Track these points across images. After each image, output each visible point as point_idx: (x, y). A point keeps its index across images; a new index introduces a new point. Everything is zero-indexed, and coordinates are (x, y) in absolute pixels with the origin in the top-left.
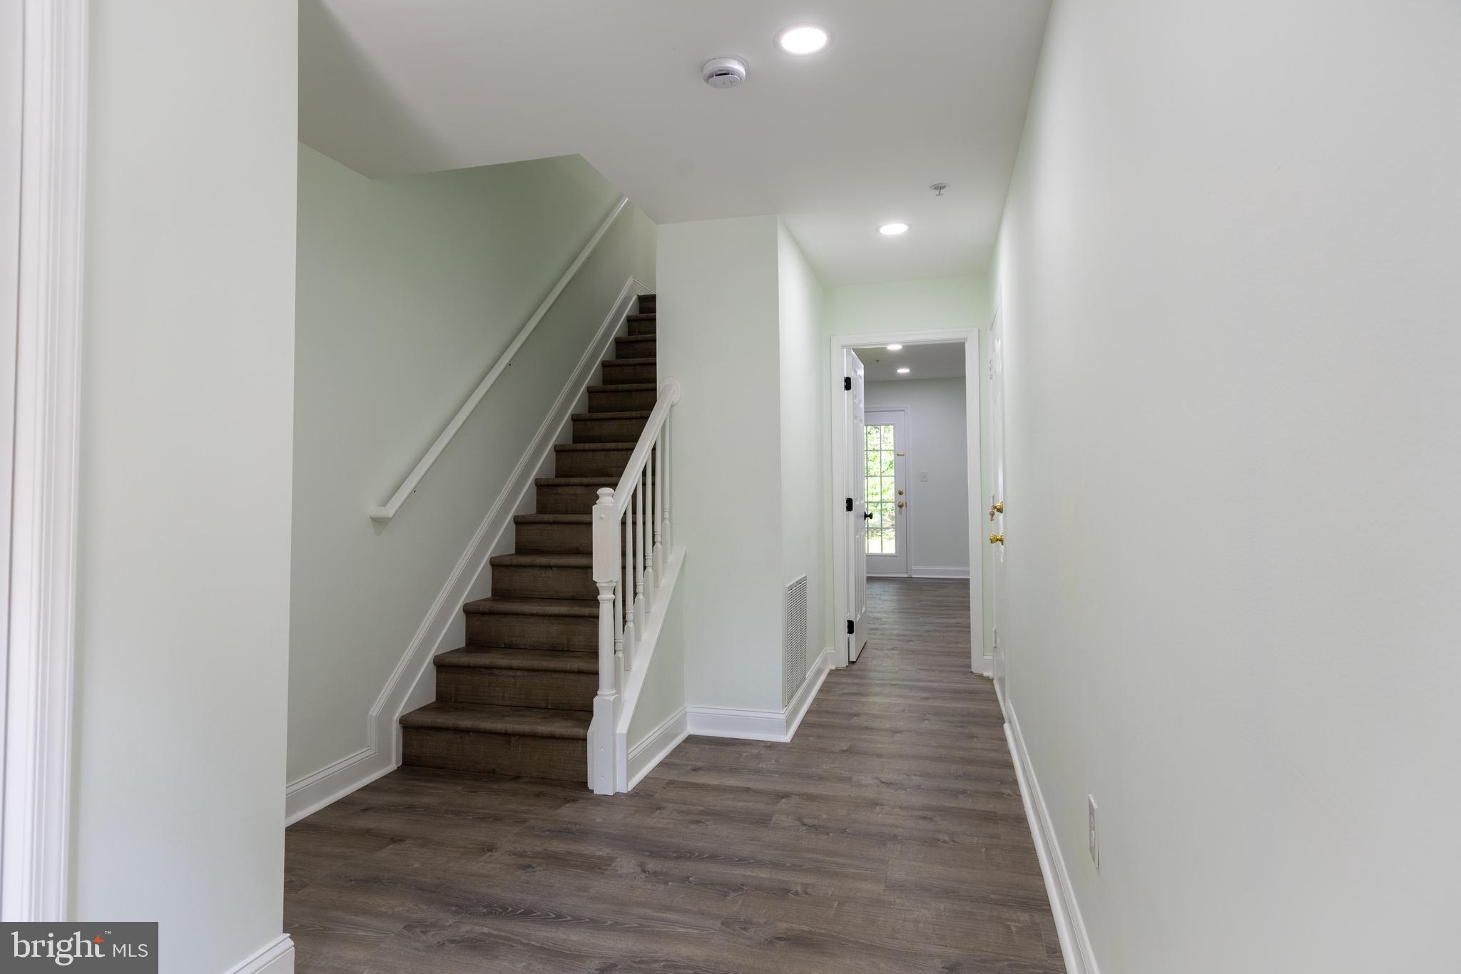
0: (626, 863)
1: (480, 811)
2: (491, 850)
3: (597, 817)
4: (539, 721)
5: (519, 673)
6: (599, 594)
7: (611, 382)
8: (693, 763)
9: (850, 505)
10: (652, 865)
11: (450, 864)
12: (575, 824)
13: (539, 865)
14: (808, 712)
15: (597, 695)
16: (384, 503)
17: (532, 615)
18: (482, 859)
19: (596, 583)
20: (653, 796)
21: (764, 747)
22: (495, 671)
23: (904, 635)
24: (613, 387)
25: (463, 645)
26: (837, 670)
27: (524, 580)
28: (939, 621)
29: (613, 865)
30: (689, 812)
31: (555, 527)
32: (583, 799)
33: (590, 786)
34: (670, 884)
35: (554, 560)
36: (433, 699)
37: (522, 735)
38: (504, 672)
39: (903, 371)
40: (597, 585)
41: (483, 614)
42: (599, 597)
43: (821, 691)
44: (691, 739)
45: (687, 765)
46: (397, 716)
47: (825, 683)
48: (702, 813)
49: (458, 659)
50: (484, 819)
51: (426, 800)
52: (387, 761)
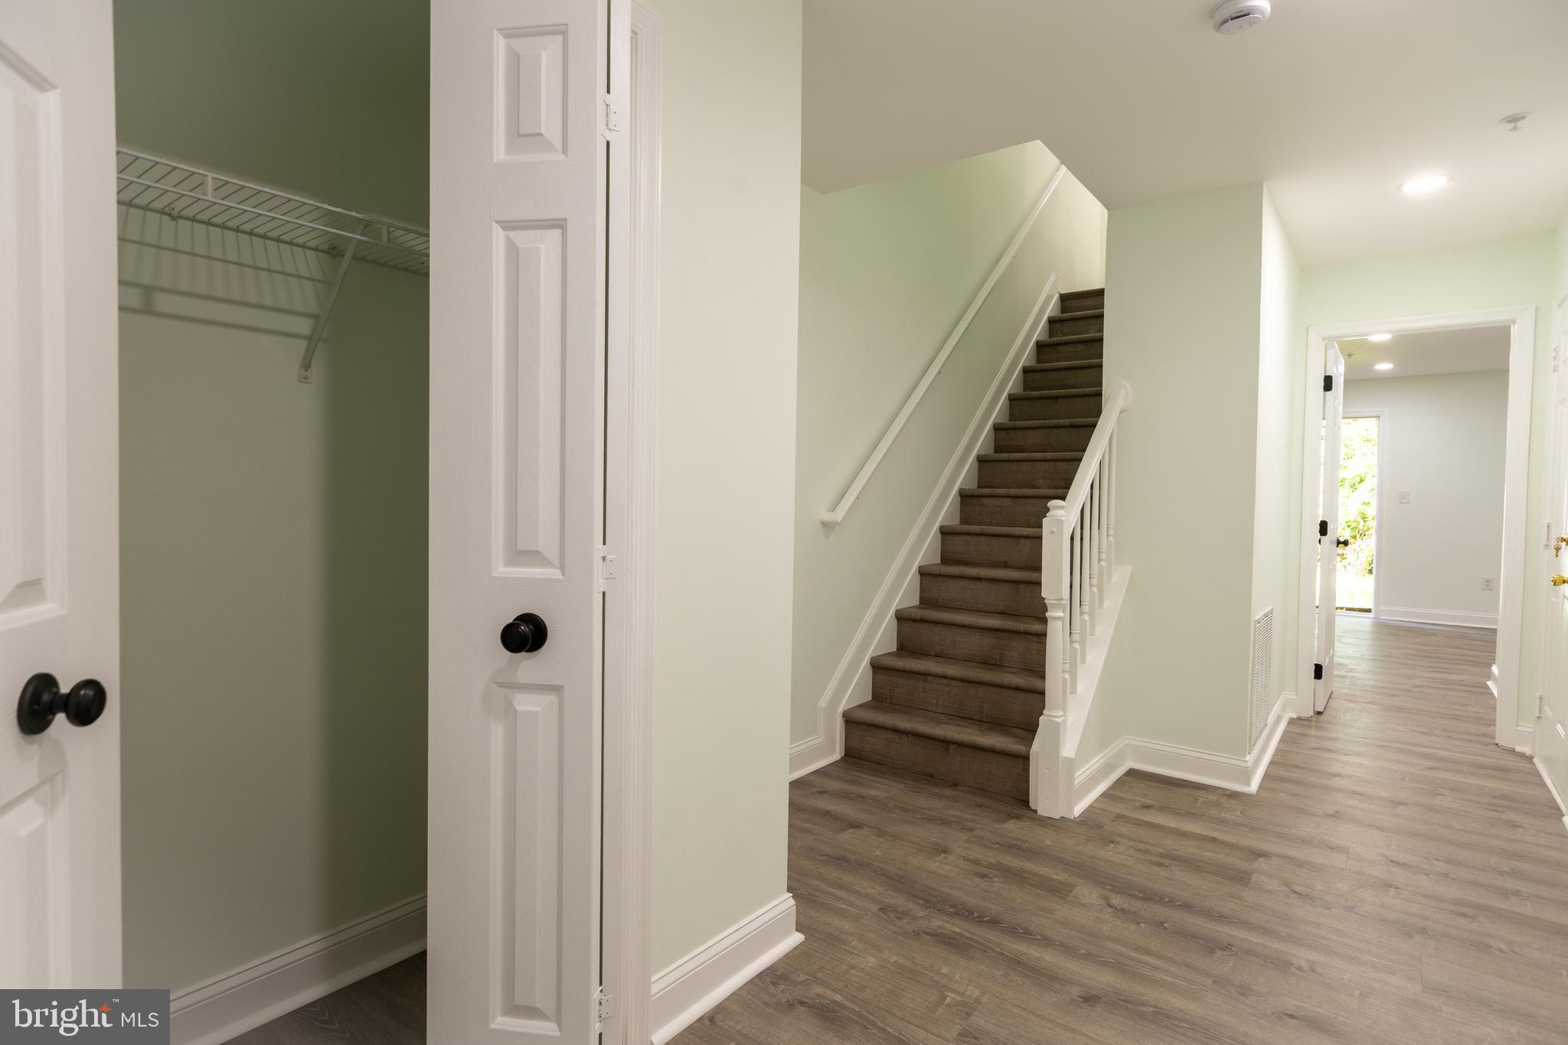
0: (1089, 894)
1: (925, 811)
2: (945, 852)
3: (1046, 839)
4: (977, 732)
5: (953, 683)
6: (1047, 611)
7: (1033, 389)
8: (1142, 800)
9: (1323, 528)
10: (1117, 901)
11: (909, 858)
12: (1025, 842)
13: (996, 876)
14: (1271, 763)
15: (1042, 714)
16: (833, 509)
17: (964, 626)
18: (937, 859)
19: (1044, 599)
20: (1103, 827)
21: (1224, 795)
22: (930, 678)
23: (1384, 688)
24: (1036, 393)
25: (894, 649)
26: (1299, 719)
27: (951, 590)
28: (1428, 675)
29: (1074, 892)
30: (1146, 852)
31: (982, 539)
32: (1028, 817)
33: (1032, 805)
34: (1141, 925)
35: (984, 572)
36: (869, 698)
37: (961, 745)
38: (938, 680)
39: (1384, 367)
40: (1046, 601)
41: (915, 621)
42: (1048, 614)
43: (1282, 740)
44: (1132, 773)
45: (1135, 801)
46: (840, 710)
47: (1285, 732)
48: (1162, 855)
49: (894, 663)
50: (932, 820)
51: (873, 793)
52: (832, 751)
